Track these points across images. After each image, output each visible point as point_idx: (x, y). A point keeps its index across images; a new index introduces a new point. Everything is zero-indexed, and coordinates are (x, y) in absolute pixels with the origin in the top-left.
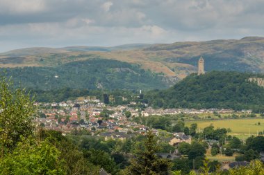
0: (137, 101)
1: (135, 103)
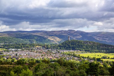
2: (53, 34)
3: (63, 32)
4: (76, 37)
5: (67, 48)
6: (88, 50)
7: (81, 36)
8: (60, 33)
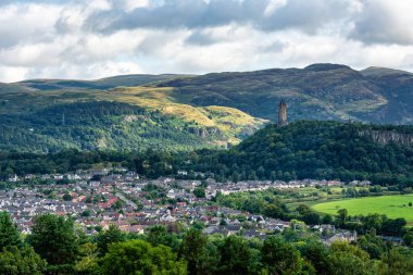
0: (187, 170)
1: (185, 173)
2: (219, 91)
3: (275, 79)
4: (352, 106)
5: (271, 167)
6: (389, 175)
7: (383, 101)
8: (261, 83)
